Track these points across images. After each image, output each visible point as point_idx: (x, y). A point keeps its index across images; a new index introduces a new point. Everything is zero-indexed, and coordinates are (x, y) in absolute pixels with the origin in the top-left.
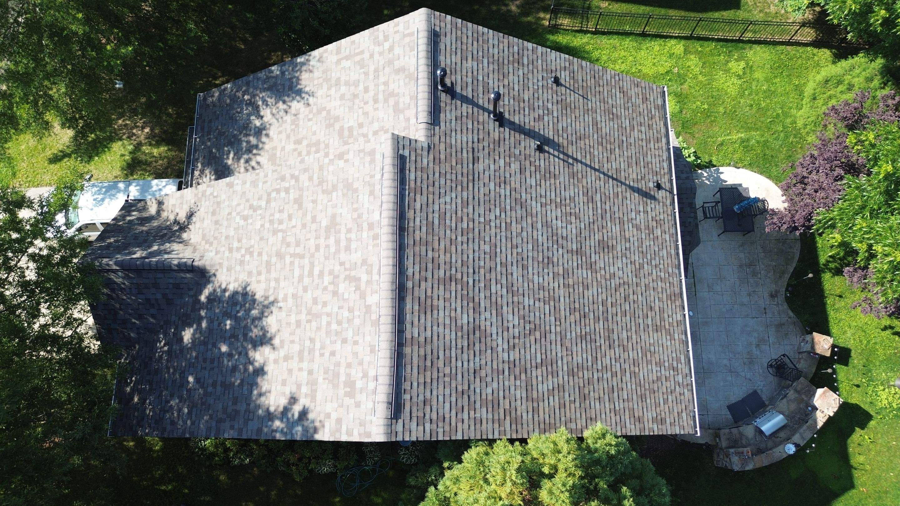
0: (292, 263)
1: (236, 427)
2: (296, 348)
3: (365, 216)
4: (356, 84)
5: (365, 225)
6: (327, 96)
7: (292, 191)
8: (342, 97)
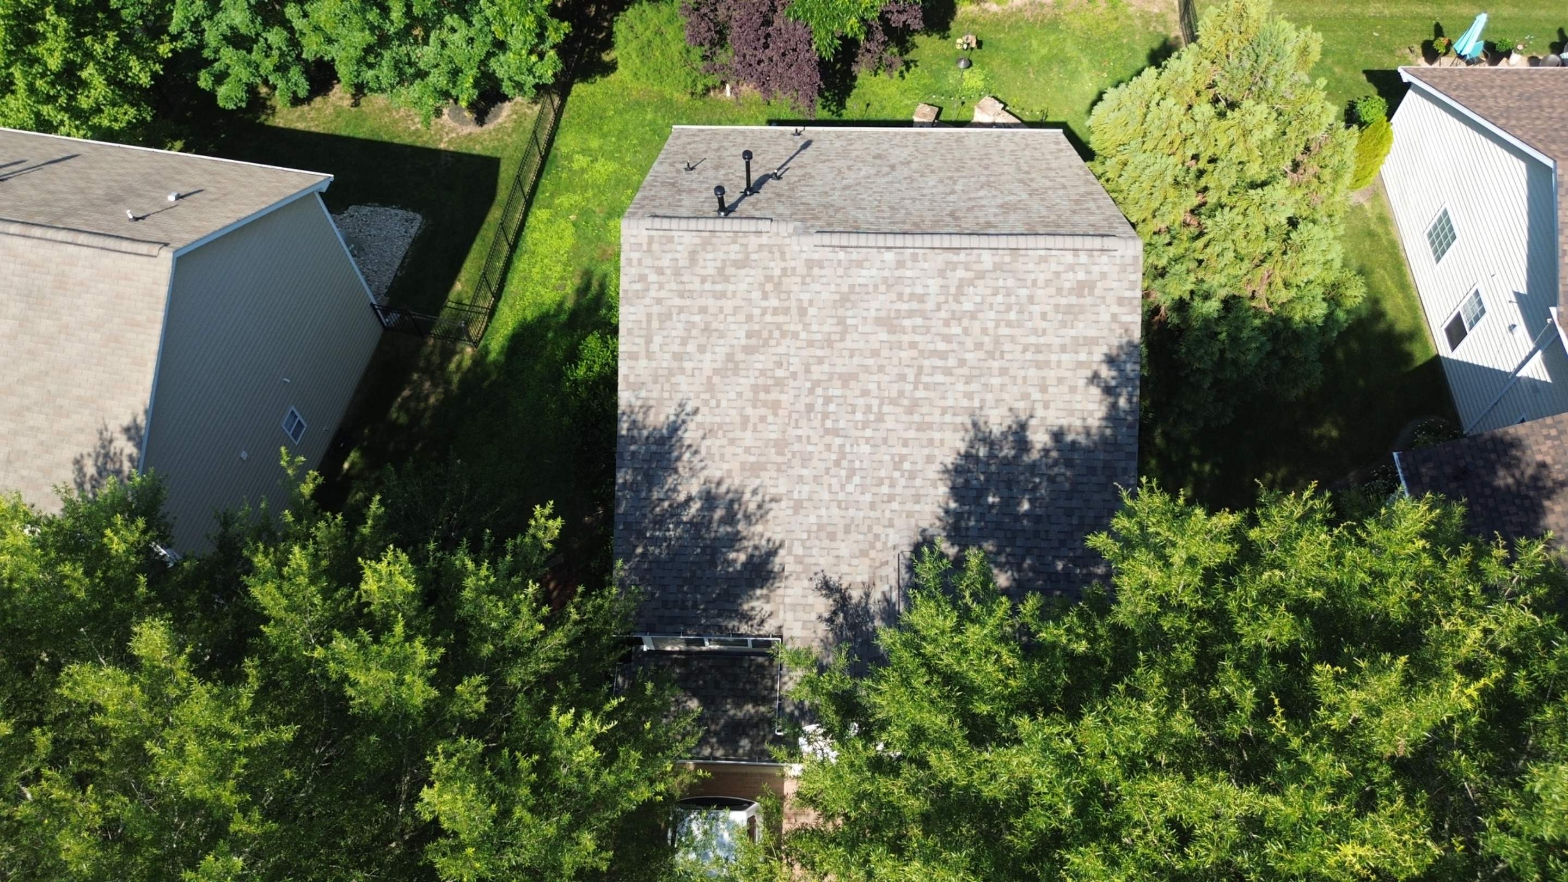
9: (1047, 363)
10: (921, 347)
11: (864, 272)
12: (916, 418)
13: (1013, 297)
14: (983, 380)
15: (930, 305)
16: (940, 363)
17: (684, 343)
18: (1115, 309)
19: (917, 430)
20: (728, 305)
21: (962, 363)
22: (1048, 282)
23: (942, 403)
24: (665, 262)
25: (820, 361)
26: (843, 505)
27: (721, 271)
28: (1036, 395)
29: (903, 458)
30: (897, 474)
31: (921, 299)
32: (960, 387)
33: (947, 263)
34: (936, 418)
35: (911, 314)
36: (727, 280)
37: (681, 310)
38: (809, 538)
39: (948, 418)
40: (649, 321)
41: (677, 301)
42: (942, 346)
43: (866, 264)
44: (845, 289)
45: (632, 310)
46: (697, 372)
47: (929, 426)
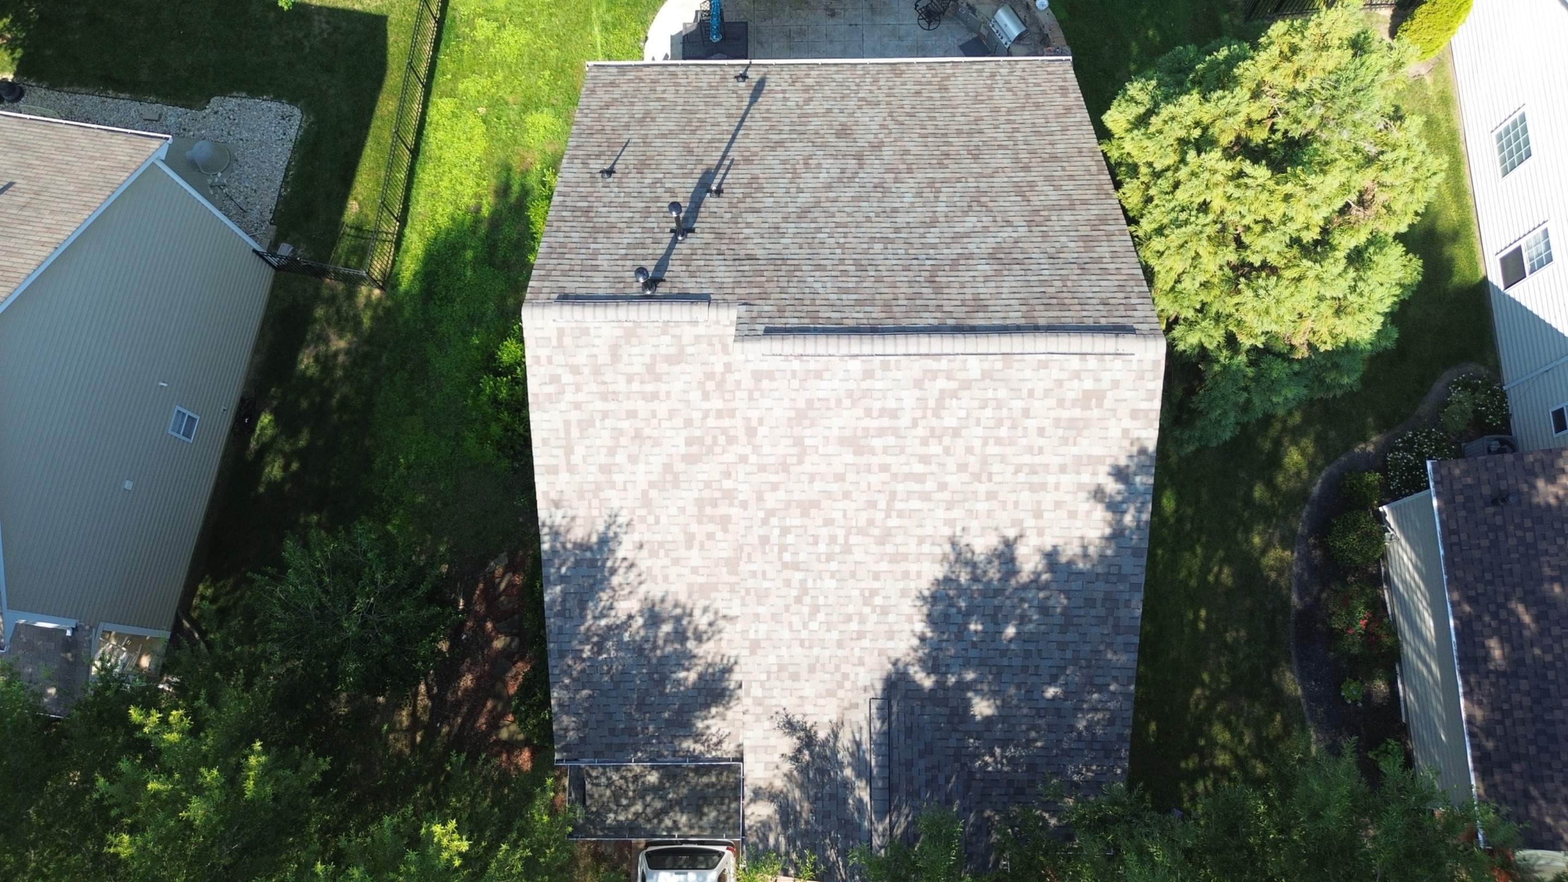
0: (900, 514)
1: (1126, 596)
2: (1026, 497)
3: (851, 385)
4: (617, 433)
5: (866, 385)
6: (625, 489)
7: (788, 522)
8: (633, 459)
9: (1043, 487)
10: (894, 469)
11: (823, 384)
12: (889, 548)
13: (1005, 410)
14: (967, 505)
15: (904, 421)
16: (917, 487)
17: (612, 452)
18: (1127, 423)
19: (890, 562)
20: (662, 408)
21: (943, 487)
22: (1047, 393)
23: (919, 532)
24: (581, 358)
25: (775, 487)
26: (807, 644)
27: (650, 368)
28: (1030, 522)
29: (874, 593)
30: (867, 610)
31: (894, 414)
32: (941, 513)
33: (926, 371)
34: (912, 548)
35: (882, 432)
36: (658, 378)
37: (605, 415)
38: (769, 679)
39: (926, 548)
40: (567, 431)
41: (599, 405)
42: (919, 468)
43: (826, 375)
44: (801, 404)
45: (546, 416)
46: (629, 485)
47: (905, 557)
